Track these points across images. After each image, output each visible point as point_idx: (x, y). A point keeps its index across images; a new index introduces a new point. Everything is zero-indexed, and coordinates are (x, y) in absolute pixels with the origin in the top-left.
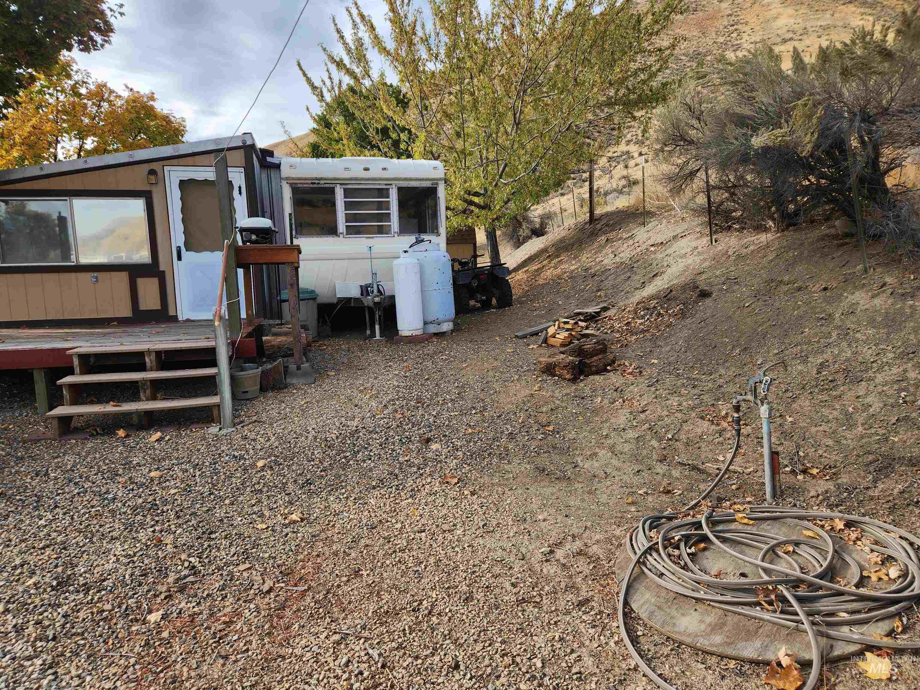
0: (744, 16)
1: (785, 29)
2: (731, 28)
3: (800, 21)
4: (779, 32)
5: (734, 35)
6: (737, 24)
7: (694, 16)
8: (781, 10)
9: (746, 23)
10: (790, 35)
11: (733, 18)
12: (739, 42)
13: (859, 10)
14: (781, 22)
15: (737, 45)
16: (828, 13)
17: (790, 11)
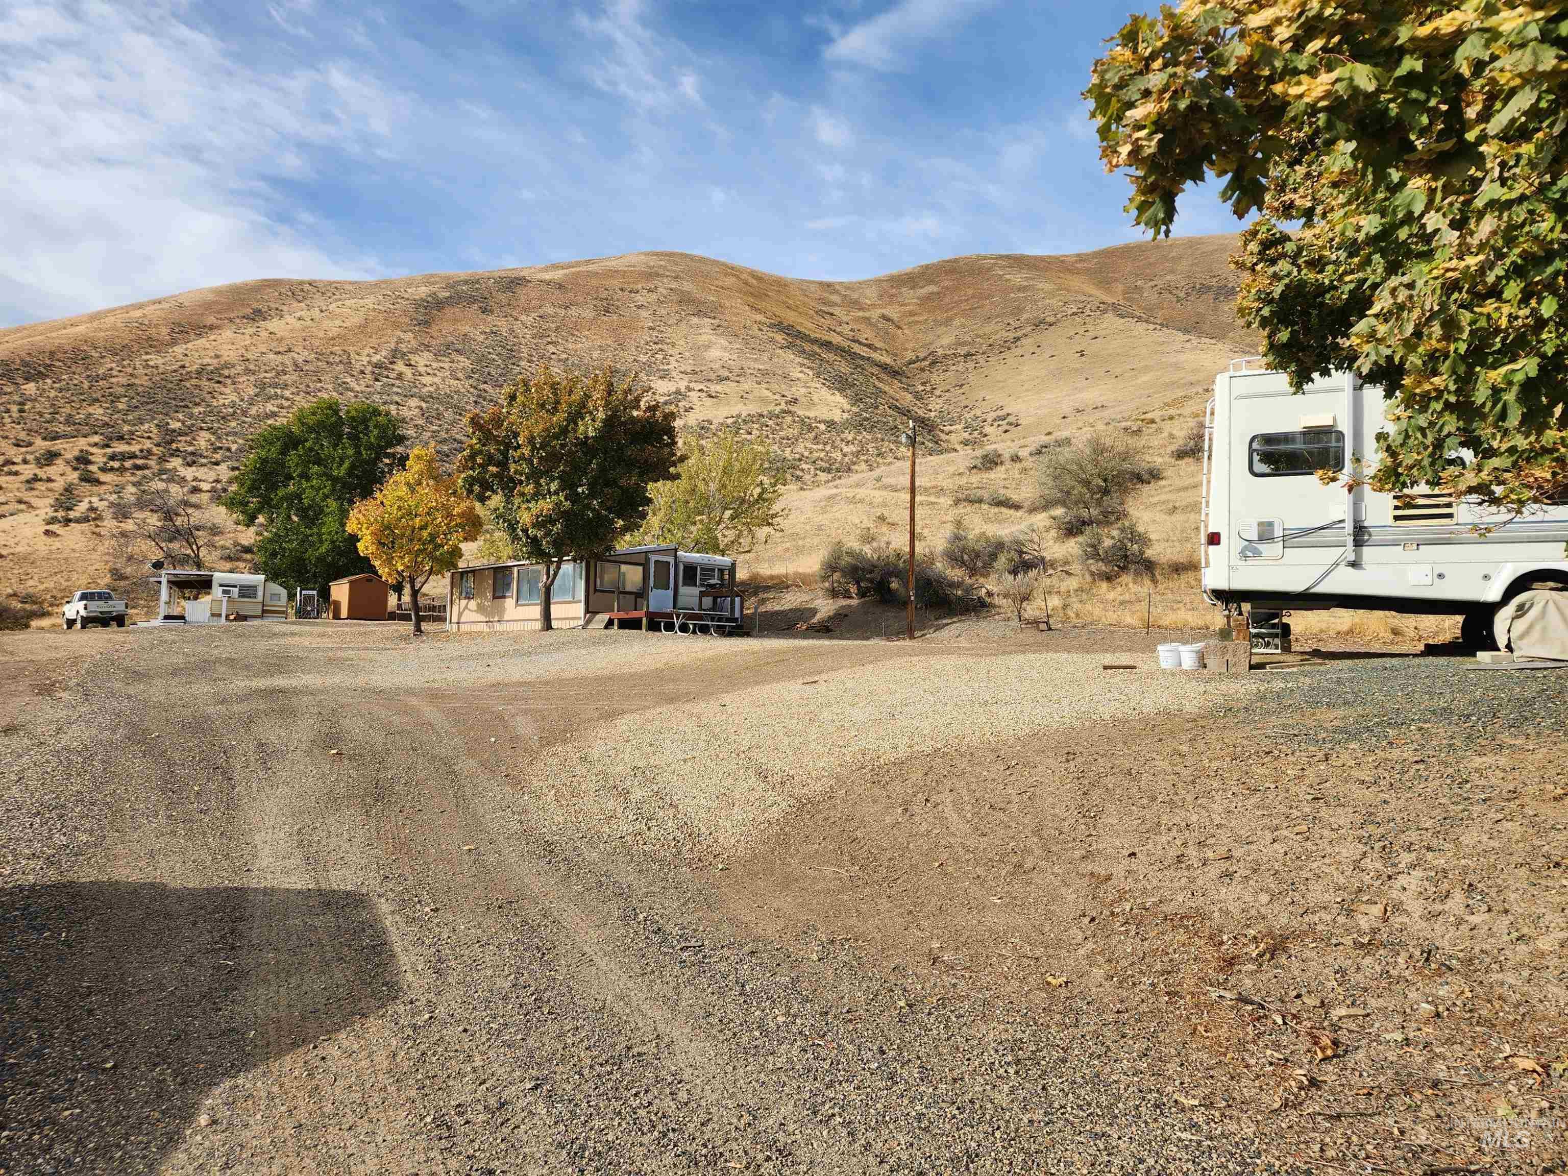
0: (668, 333)
1: (720, 363)
2: (654, 347)
3: (735, 357)
4: (712, 365)
5: (659, 356)
6: (662, 342)
7: (606, 319)
8: (713, 338)
9: (673, 345)
10: (726, 374)
11: (655, 334)
12: (666, 367)
13: (798, 360)
14: (714, 353)
15: (664, 370)
16: (767, 354)
17: (723, 342)
